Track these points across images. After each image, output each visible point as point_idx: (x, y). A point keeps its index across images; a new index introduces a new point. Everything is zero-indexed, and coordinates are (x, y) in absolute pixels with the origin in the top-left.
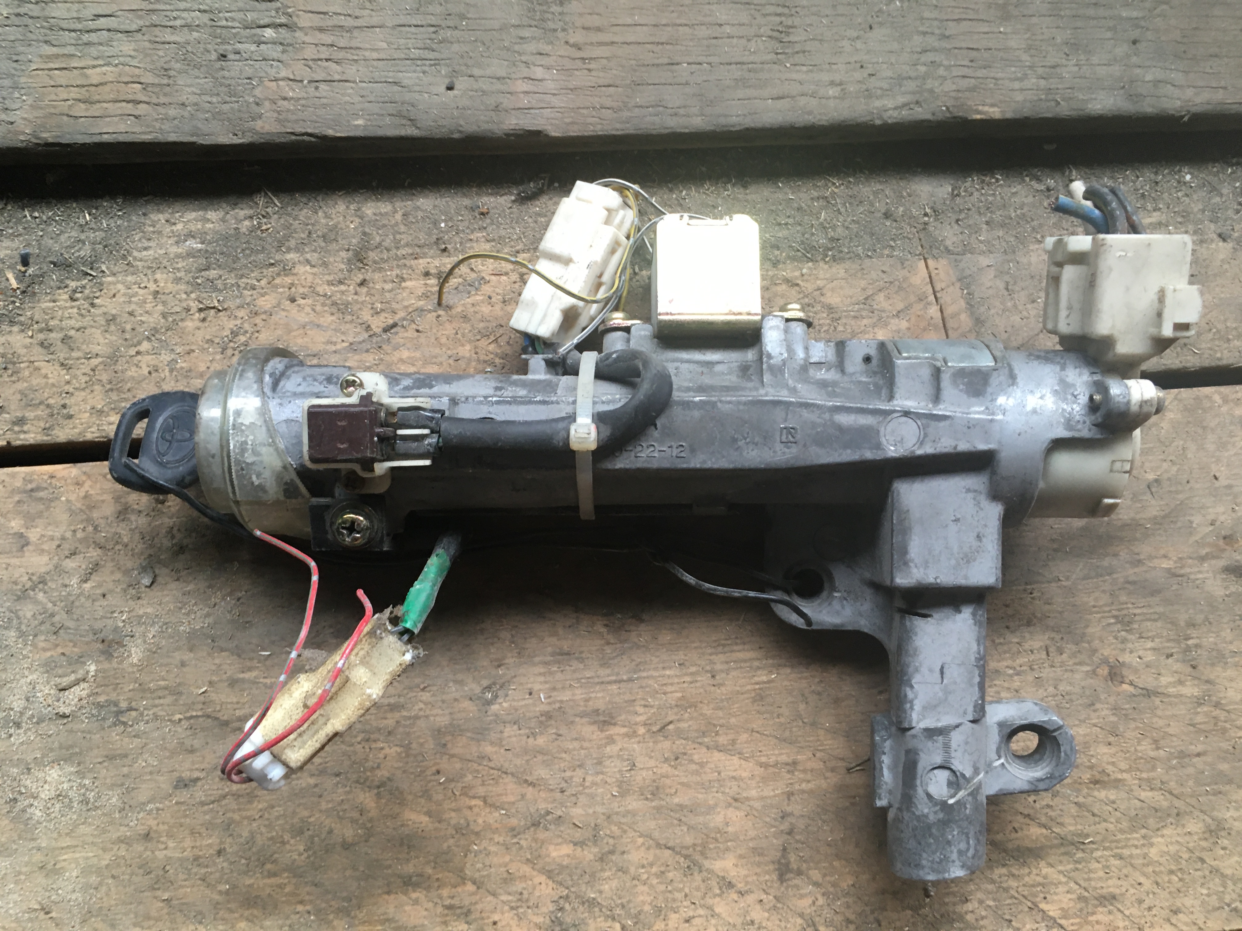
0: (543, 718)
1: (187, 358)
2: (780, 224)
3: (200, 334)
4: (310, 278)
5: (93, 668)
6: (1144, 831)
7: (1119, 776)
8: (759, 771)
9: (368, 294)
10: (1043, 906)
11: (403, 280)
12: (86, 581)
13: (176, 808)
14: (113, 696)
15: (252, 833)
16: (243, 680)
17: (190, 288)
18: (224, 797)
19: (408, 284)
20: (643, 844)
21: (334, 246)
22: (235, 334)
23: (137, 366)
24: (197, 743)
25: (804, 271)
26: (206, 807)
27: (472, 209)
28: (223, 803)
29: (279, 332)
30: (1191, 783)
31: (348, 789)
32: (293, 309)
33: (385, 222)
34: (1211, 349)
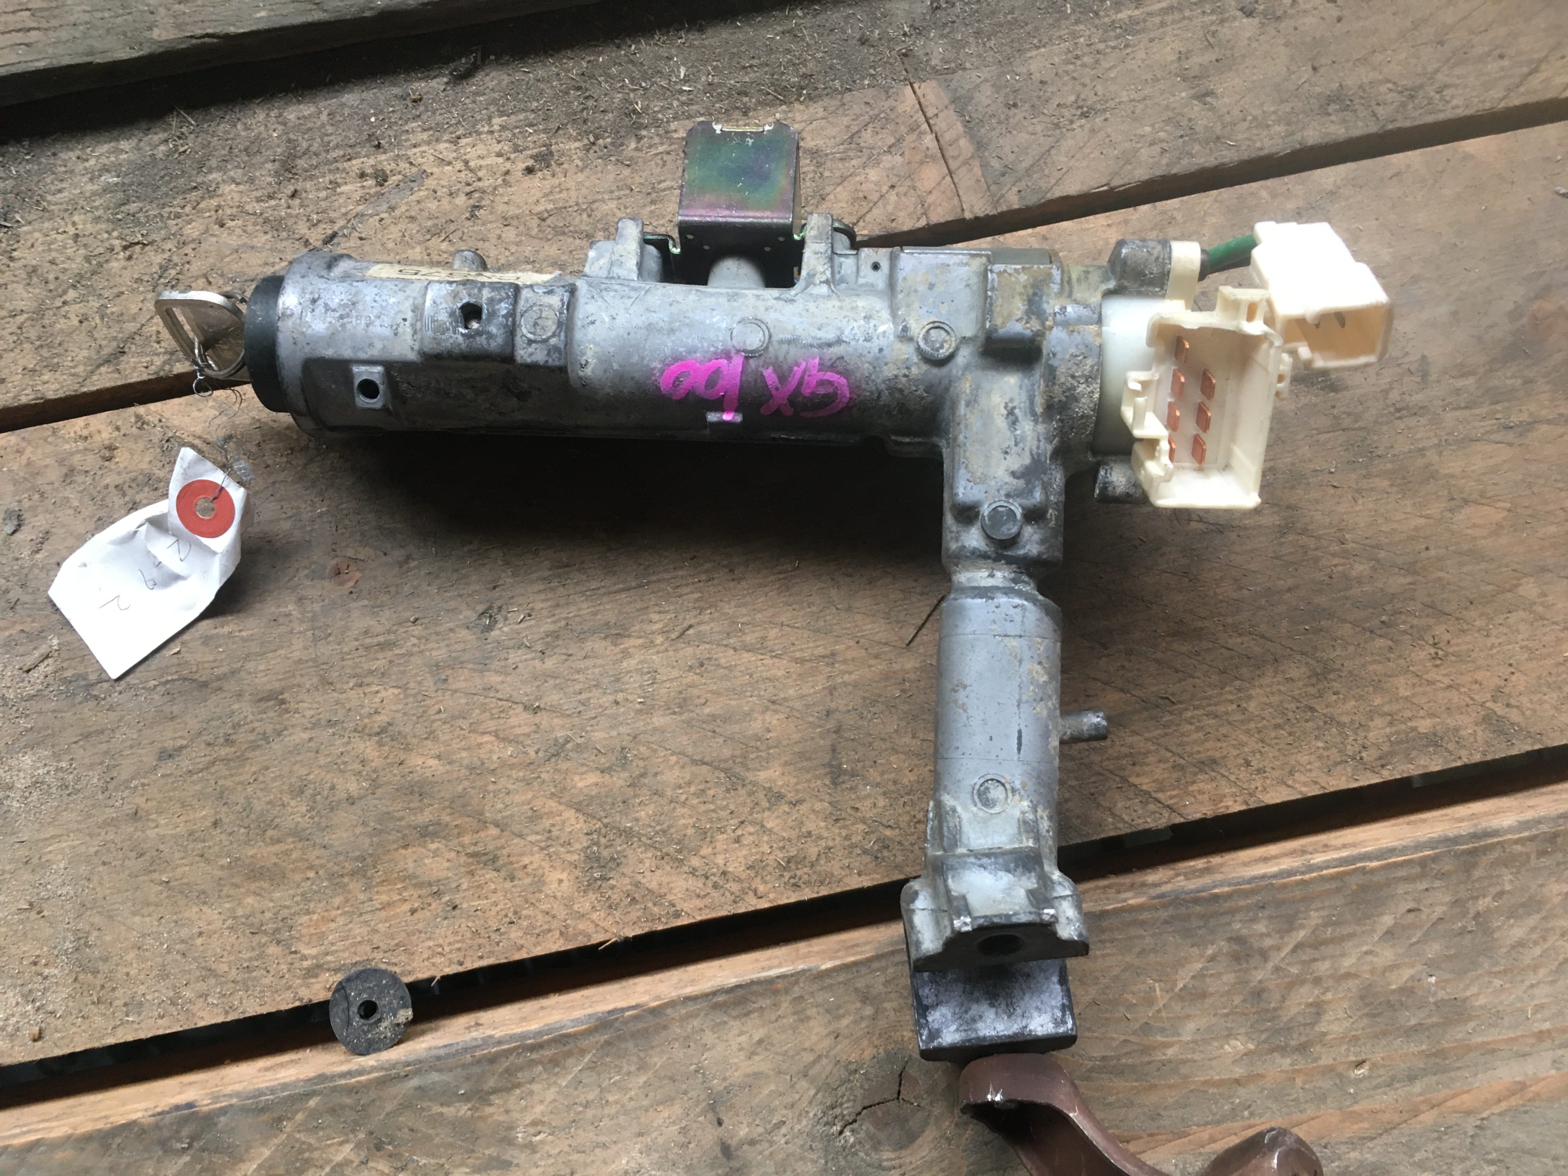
0: (549, 639)
1: (117, 301)
2: (744, 68)
3: (127, 274)
4: (237, 197)
5: (55, 642)
6: (1237, 683)
7: (1200, 624)
8: (795, 668)
9: (302, 206)
10: (1133, 780)
11: (338, 185)
12: (38, 551)
13: (162, 781)
14: (81, 670)
15: (247, 798)
16: (217, 636)
17: (111, 226)
18: (213, 763)
19: (344, 188)
20: (677, 762)
21: (258, 159)
22: (164, 269)
23: (65, 317)
24: (176, 709)
25: (778, 115)
26: (195, 777)
27: (403, 98)
28: (213, 770)
29: (211, 260)
30: (1285, 623)
31: (346, 739)
32: (224, 235)
33: (309, 125)
34: (1248, 139)
